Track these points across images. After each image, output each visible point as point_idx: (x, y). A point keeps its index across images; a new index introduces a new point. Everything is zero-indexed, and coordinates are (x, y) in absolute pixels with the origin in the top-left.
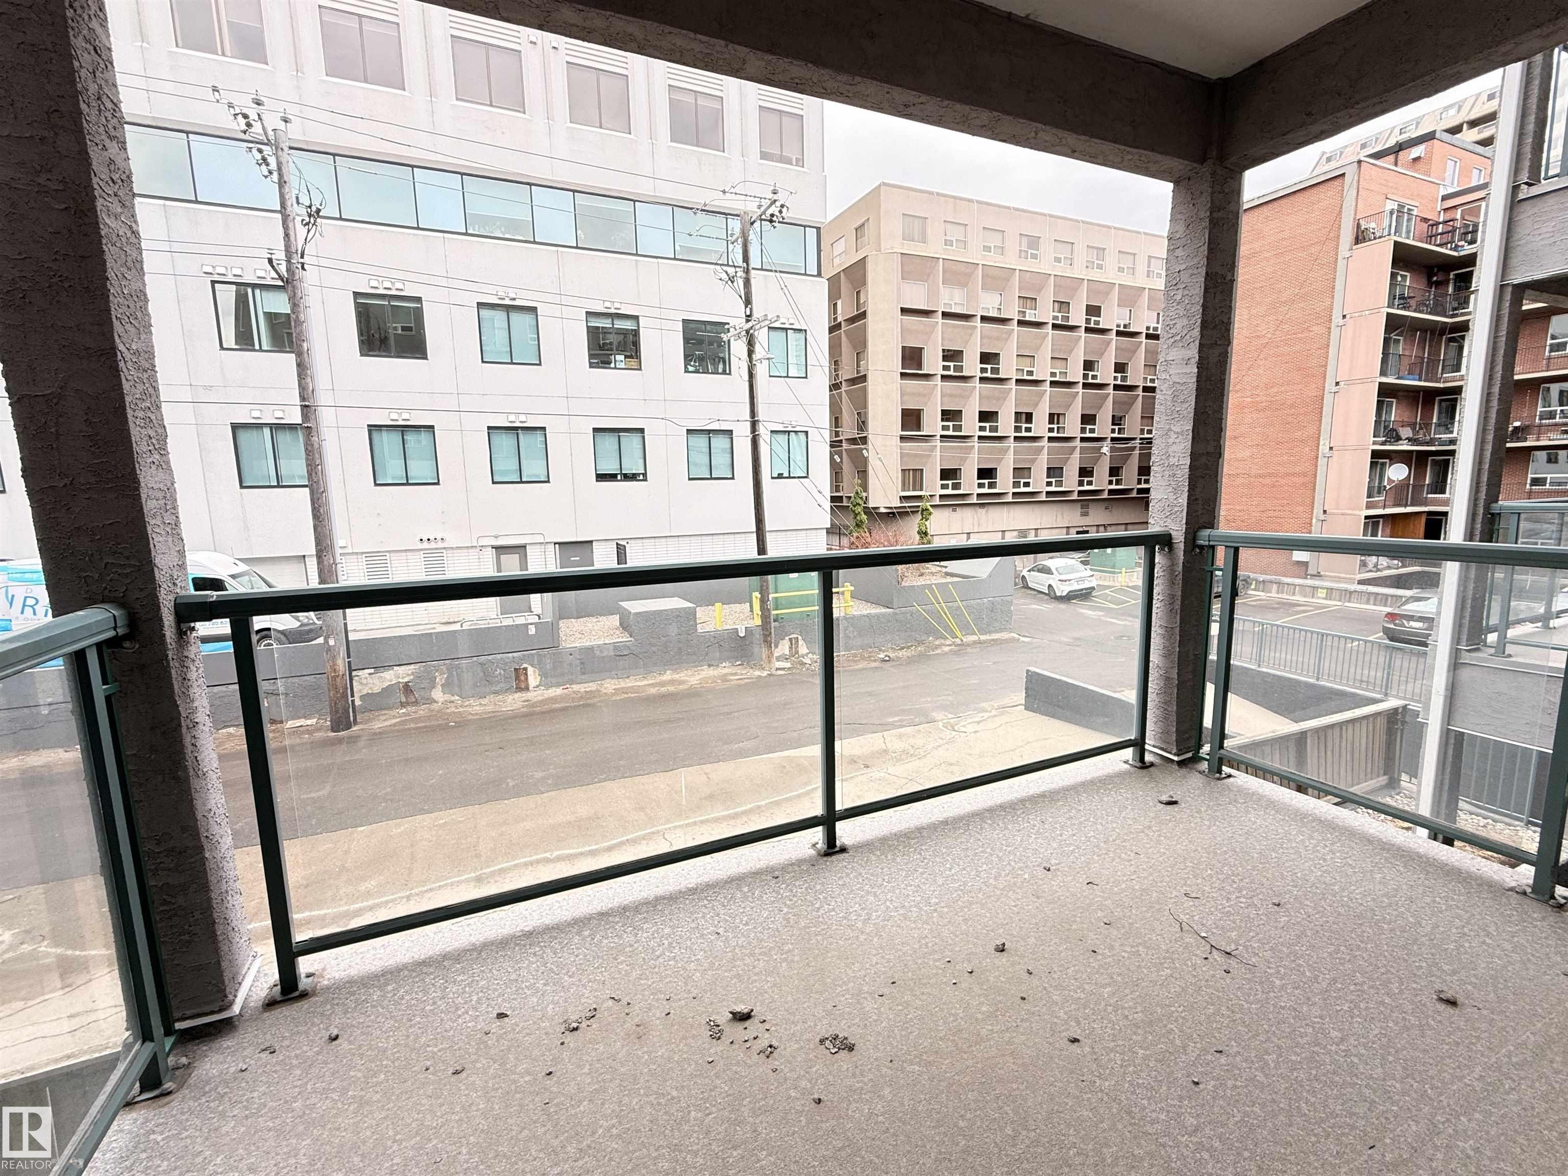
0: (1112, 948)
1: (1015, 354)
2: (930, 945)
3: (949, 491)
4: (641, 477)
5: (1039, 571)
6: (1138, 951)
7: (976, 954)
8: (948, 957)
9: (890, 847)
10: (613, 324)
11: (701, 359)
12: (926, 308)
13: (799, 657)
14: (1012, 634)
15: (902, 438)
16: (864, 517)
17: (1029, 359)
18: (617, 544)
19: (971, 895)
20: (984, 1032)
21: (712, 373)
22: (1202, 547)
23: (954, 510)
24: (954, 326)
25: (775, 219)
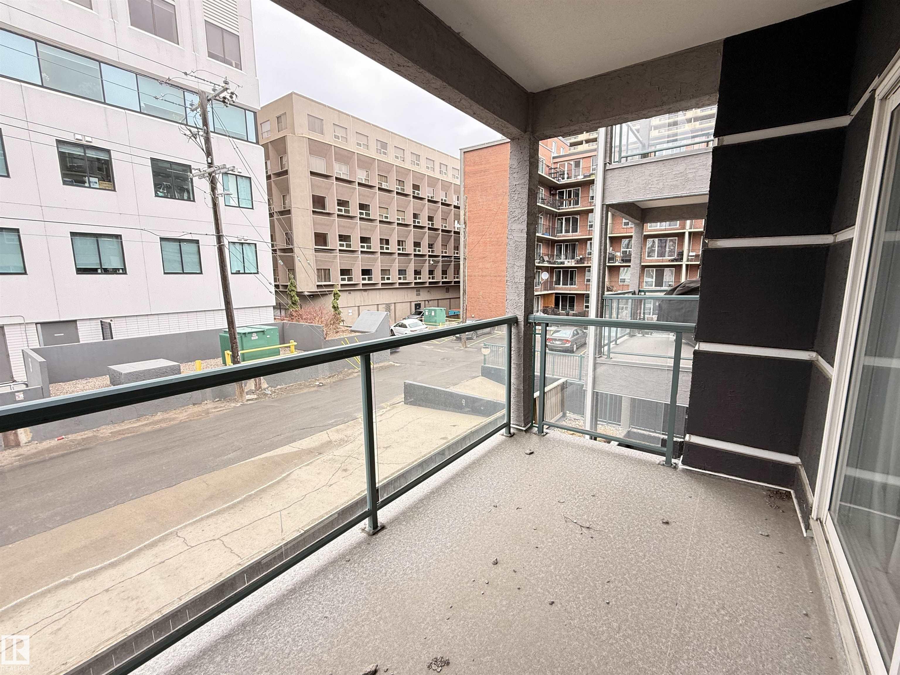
0: (543, 542)
1: (378, 206)
2: (459, 574)
3: (346, 282)
4: (121, 271)
5: (399, 326)
6: (554, 540)
7: (485, 570)
8: (473, 578)
9: (409, 517)
10: (85, 153)
11: (168, 188)
12: (325, 174)
13: (262, 390)
14: (391, 363)
15: (316, 250)
16: (297, 298)
17: (385, 210)
18: (101, 322)
19: (466, 534)
20: (511, 618)
21: (178, 199)
22: (530, 323)
23: (350, 293)
24: (343, 186)
25: (226, 101)
